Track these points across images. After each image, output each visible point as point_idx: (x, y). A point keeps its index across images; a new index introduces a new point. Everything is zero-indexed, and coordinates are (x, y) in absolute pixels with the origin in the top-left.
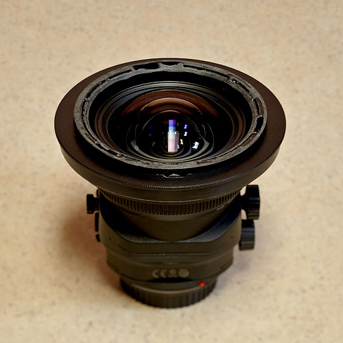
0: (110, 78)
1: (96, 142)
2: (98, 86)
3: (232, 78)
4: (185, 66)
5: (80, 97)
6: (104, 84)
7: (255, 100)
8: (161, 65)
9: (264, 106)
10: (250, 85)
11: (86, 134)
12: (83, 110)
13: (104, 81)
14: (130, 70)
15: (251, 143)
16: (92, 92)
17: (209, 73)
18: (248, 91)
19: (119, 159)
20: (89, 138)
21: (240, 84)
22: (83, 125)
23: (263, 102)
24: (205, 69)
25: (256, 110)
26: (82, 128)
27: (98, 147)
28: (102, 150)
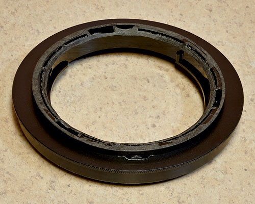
0: (66, 44)
1: (56, 120)
2: (54, 53)
3: (187, 43)
4: (139, 30)
5: (37, 67)
6: (60, 51)
7: (211, 70)
8: (116, 29)
9: (221, 76)
10: (205, 52)
11: (45, 110)
12: (41, 81)
13: (61, 47)
14: (86, 35)
15: (212, 120)
16: (48, 60)
17: (164, 37)
18: (204, 59)
19: (80, 139)
20: (49, 115)
21: (196, 51)
22: (42, 100)
23: (220, 72)
24: (160, 34)
25: (213, 81)
26: (41, 103)
27: (58, 126)
28: (63, 129)
